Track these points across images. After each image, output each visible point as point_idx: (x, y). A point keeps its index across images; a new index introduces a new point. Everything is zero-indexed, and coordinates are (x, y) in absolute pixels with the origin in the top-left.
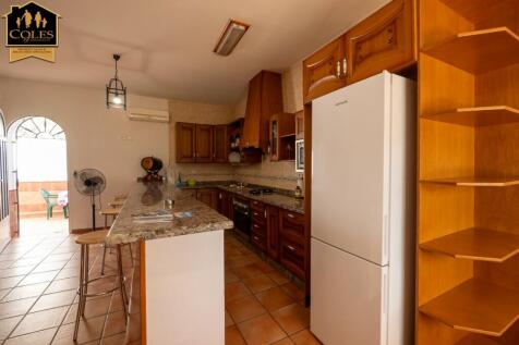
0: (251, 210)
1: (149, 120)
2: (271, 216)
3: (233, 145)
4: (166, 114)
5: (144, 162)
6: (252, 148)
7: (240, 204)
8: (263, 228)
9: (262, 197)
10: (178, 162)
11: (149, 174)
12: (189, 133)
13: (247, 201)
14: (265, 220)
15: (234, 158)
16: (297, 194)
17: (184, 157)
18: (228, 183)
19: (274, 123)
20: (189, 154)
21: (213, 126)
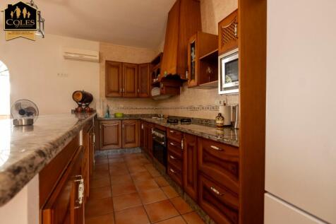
0: (167, 140)
1: (81, 59)
2: (189, 146)
3: (155, 80)
4: (97, 54)
5: (75, 94)
6: (170, 77)
7: (157, 134)
8: (180, 159)
9: (180, 126)
10: (107, 97)
11: (80, 106)
12: (117, 70)
13: (164, 130)
14: (182, 152)
15: (155, 92)
16: (219, 122)
17: (112, 92)
18: (151, 116)
19: (193, 45)
20: (116, 89)
21: (138, 65)
